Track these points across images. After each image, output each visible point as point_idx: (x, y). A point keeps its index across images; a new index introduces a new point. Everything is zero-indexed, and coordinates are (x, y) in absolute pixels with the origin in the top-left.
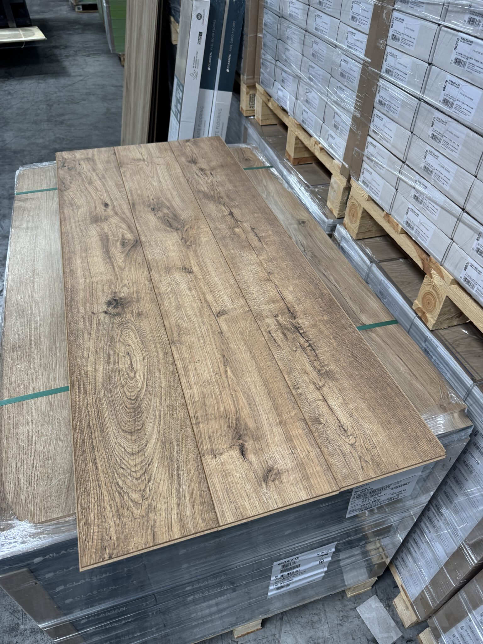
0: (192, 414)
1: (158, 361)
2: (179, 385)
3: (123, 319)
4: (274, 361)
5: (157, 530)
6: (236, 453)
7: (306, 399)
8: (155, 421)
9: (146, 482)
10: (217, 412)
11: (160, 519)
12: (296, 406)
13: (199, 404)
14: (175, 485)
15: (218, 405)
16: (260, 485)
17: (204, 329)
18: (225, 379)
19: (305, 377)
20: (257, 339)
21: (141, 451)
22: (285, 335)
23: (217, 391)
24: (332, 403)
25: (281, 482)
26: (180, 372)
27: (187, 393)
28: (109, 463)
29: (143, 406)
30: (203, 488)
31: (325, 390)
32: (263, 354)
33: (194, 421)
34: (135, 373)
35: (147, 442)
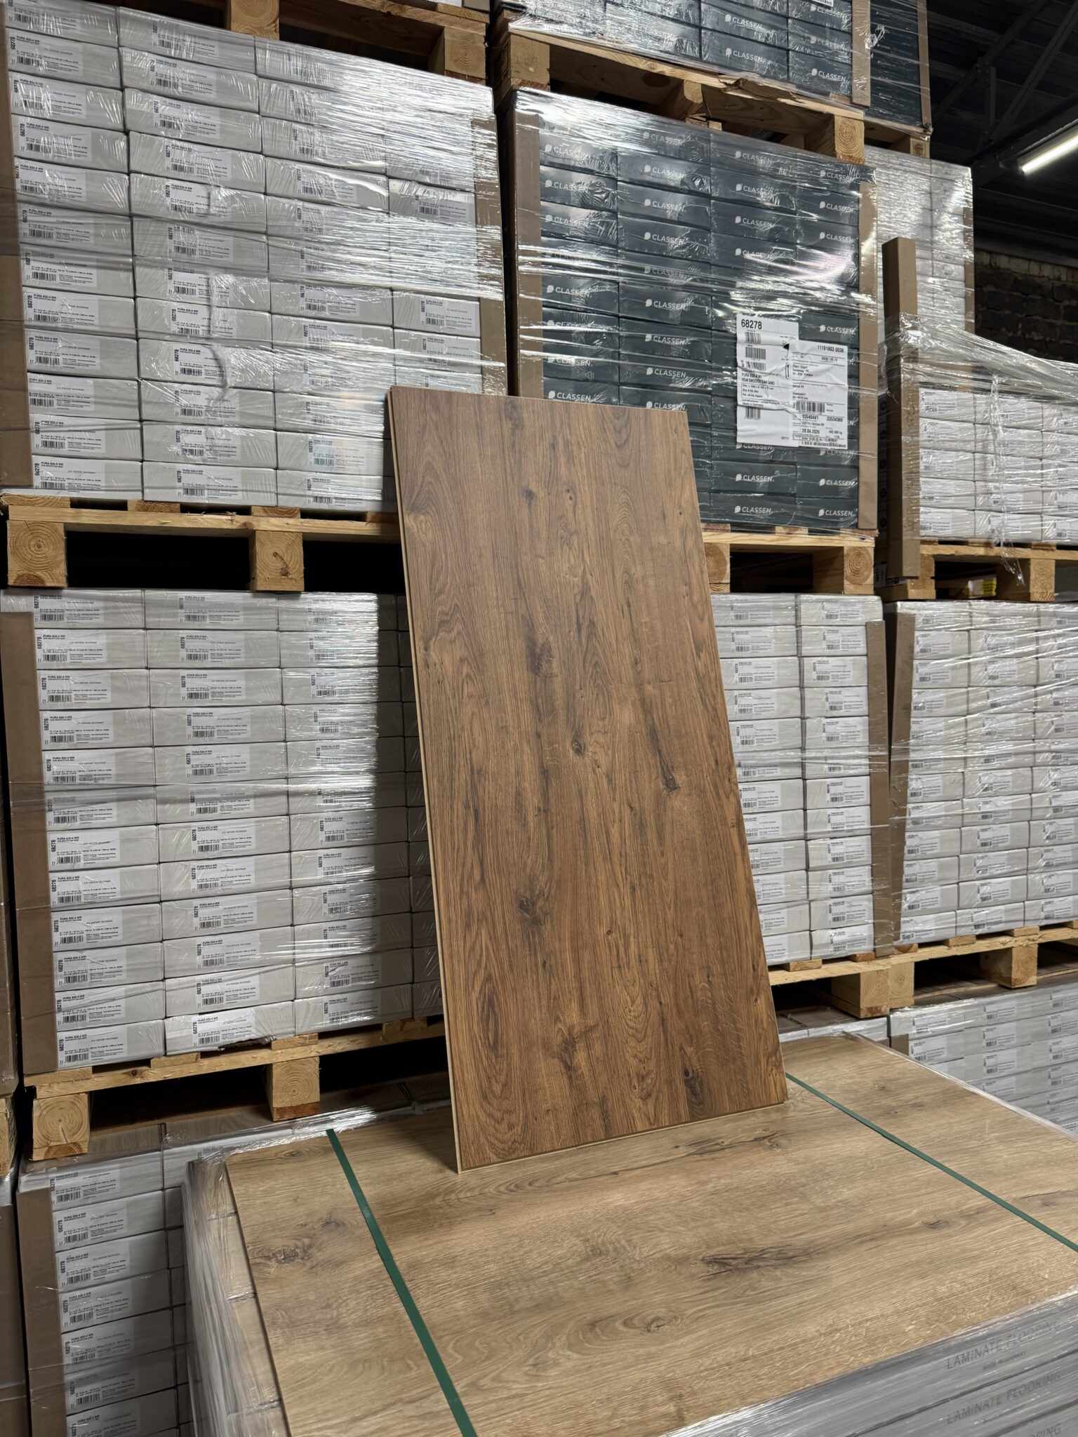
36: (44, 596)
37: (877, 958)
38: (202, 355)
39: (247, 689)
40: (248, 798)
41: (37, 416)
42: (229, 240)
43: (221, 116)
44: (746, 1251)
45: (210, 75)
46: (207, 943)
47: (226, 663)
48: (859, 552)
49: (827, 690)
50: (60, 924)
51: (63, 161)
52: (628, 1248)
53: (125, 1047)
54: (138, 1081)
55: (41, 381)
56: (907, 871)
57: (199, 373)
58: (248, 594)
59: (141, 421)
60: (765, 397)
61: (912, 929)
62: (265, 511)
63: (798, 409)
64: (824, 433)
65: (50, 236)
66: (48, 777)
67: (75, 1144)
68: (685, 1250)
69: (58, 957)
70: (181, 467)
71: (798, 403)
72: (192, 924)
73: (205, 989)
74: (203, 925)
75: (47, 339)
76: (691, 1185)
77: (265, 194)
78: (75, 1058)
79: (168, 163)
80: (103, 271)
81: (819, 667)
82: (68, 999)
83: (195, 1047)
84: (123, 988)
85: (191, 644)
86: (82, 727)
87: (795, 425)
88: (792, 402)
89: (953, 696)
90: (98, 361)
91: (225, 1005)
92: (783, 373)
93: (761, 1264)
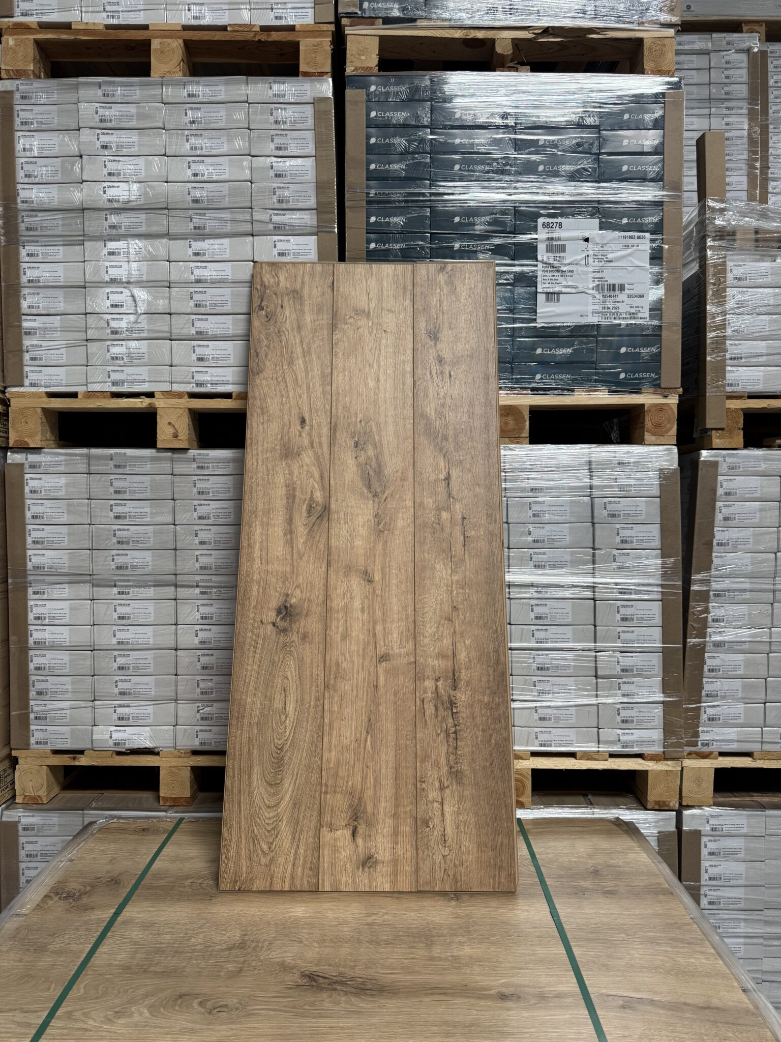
0: (324, 782)
1: (309, 707)
2: (321, 744)
3: (288, 640)
4: (414, 741)
5: (274, 879)
6: (348, 833)
7: (426, 796)
8: (292, 779)
9: (274, 836)
10: (345, 786)
11: (278, 871)
12: (414, 801)
13: (332, 772)
14: (295, 847)
15: (348, 779)
16: (358, 868)
17: (361, 675)
18: (362, 749)
19: (435, 771)
20: (408, 707)
21: (275, 806)
22: (437, 710)
23: (352, 763)
24: (448, 809)
25: (375, 871)
26: (325, 728)
27: (326, 755)
28: (250, 810)
29: (286, 758)
30: (315, 855)
31: (447, 791)
32: (407, 729)
33: (323, 789)
34: (286, 717)
35: (282, 799)
36: (32, 453)
37: (666, 759)
38: (124, 294)
39: (151, 513)
40: (150, 586)
41: (27, 342)
42: (142, 216)
43: (139, 135)
44: (341, 974)
45: (132, 109)
46: (121, 680)
47: (137, 496)
48: (660, 408)
49: (618, 526)
50: (34, 658)
51: (44, 181)
52: (264, 949)
53: (69, 741)
54: (77, 763)
55: (30, 320)
56: (707, 687)
57: (122, 306)
58: (154, 450)
59: (87, 340)
60: (564, 283)
61: (711, 738)
62: (163, 395)
63: (597, 290)
64: (624, 308)
65: (36, 229)
66: (30, 566)
67: (39, 796)
68: (298, 962)
69: (33, 678)
70: (109, 368)
71: (597, 286)
72: (112, 667)
73: (119, 710)
74: (119, 668)
75: (34, 294)
76: (360, 913)
77: (167, 182)
78: (40, 743)
79: (105, 172)
80: (66, 247)
81: (609, 507)
82: (37, 705)
83: (110, 747)
84: (68, 703)
85: (116, 484)
86: (49, 535)
87: (594, 304)
88: (591, 286)
89: (761, 534)
90: (62, 304)
91: (131, 722)
92: (583, 262)
93: (339, 988)
